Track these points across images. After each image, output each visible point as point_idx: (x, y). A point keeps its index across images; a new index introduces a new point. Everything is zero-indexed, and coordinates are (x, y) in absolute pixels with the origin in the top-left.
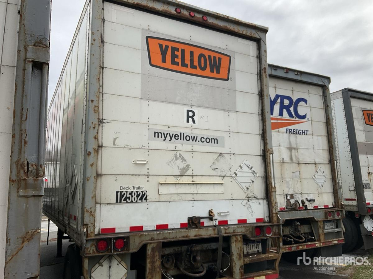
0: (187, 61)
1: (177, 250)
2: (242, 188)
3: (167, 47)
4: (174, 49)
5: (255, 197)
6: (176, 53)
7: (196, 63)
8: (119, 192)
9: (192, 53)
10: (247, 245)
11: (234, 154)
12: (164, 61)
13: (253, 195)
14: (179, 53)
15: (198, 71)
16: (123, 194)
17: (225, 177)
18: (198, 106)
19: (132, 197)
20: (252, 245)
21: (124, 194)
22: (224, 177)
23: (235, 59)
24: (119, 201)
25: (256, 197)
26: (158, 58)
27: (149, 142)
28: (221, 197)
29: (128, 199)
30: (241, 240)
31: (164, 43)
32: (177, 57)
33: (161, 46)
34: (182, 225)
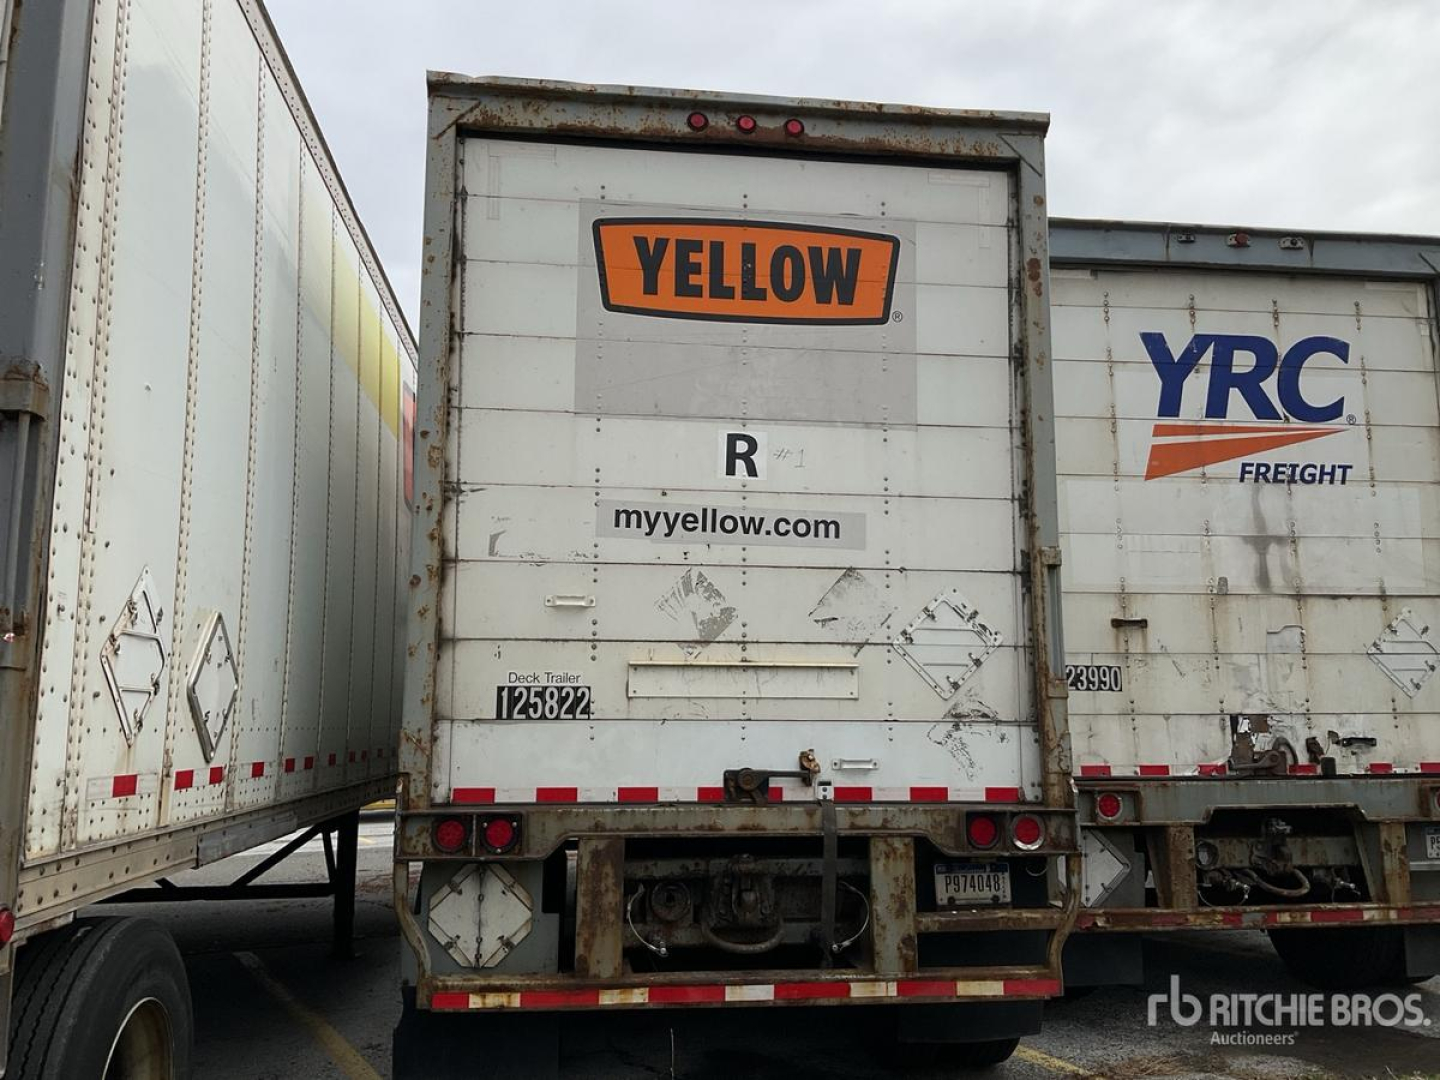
0: (733, 278)
1: (692, 868)
2: (933, 685)
3: (662, 244)
4: (686, 247)
5: (985, 715)
6: (694, 257)
7: (763, 280)
8: (506, 689)
9: (749, 251)
10: (952, 876)
11: (902, 570)
12: (651, 288)
13: (976, 706)
14: (703, 258)
15: (773, 305)
16: (516, 694)
17: (867, 647)
18: (770, 419)
19: (544, 703)
20: (973, 877)
21: (521, 694)
22: (860, 646)
23: (914, 244)
24: (505, 716)
25: (991, 715)
26: (631, 283)
27: (600, 541)
28: (849, 710)
29: (531, 710)
30: (907, 853)
31: (652, 234)
32: (696, 269)
33: (641, 243)
34: (704, 793)
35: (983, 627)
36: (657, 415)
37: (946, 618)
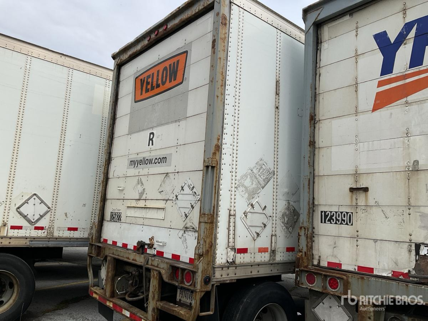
0: (155, 83)
2: (182, 215)
5: (193, 228)
7: (160, 81)
8: (112, 212)
9: (158, 73)
11: (178, 172)
12: (142, 93)
13: (191, 224)
14: (150, 79)
15: (161, 88)
17: (168, 201)
19: (115, 217)
20: (186, 293)
22: (167, 200)
24: (111, 220)
25: (195, 229)
28: (162, 224)
30: (157, 277)
31: (143, 77)
32: (149, 83)
33: (141, 81)
34: (134, 247)
35: (195, 193)
36: (139, 131)
37: (187, 190)
